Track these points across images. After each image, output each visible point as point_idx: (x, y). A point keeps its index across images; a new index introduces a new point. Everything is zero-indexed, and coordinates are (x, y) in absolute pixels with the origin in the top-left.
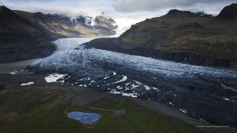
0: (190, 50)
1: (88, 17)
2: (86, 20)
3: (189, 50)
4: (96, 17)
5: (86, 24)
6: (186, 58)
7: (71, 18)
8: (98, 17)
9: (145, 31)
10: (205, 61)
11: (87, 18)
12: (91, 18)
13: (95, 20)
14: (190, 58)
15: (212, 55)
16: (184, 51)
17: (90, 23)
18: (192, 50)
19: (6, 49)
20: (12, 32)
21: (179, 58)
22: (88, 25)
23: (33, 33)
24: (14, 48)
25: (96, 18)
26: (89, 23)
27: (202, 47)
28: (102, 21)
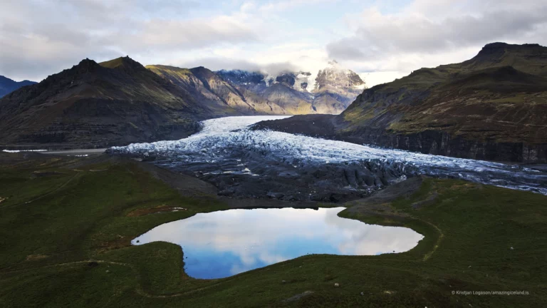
0: (445, 126)
1: (303, 73)
2: (298, 79)
3: (442, 126)
4: (320, 71)
5: (295, 88)
6: (434, 144)
7: (267, 76)
8: (324, 71)
9: (394, 93)
10: (471, 150)
11: (300, 76)
12: (309, 74)
13: (316, 80)
14: (443, 144)
15: (486, 133)
16: (432, 129)
17: (305, 85)
18: (448, 126)
19: (98, 125)
20: (119, 99)
21: (422, 145)
22: (301, 90)
23: (169, 103)
24: (113, 126)
25: (318, 75)
26: (302, 84)
27: (472, 119)
28: (331, 80)
